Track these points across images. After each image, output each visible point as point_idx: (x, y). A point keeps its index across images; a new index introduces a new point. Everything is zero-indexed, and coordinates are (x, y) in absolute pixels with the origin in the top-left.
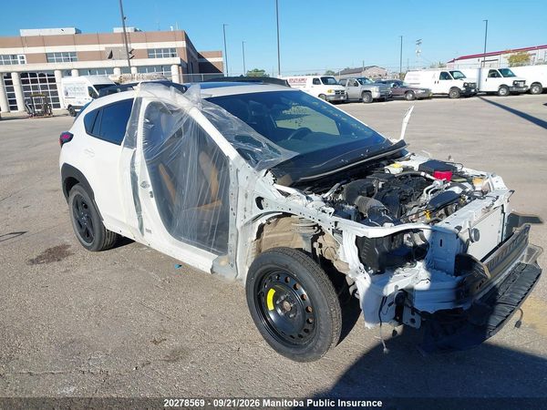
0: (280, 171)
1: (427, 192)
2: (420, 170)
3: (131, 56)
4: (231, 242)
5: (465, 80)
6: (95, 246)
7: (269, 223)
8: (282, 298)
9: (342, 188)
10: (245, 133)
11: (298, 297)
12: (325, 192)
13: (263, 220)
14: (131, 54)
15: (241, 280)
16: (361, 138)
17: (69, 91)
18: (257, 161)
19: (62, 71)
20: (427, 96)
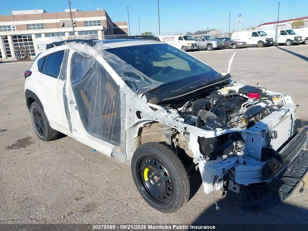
0: (151, 95)
1: (244, 106)
2: (239, 92)
3: (74, 25)
4: (122, 138)
5: (267, 37)
6: (46, 138)
7: (146, 127)
8: (153, 174)
9: (191, 104)
10: (130, 71)
11: (162, 174)
12: (181, 107)
13: (141, 125)
14: (75, 24)
15: (129, 161)
16: (204, 72)
17: (40, 46)
18: (137, 88)
19: (36, 34)
20: (244, 46)
